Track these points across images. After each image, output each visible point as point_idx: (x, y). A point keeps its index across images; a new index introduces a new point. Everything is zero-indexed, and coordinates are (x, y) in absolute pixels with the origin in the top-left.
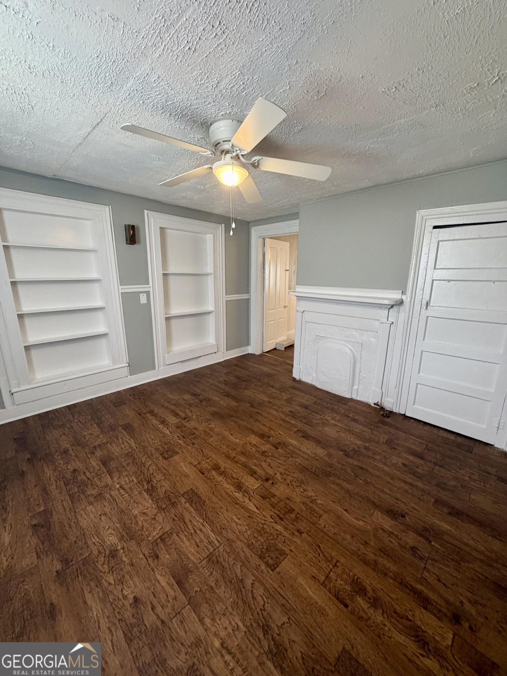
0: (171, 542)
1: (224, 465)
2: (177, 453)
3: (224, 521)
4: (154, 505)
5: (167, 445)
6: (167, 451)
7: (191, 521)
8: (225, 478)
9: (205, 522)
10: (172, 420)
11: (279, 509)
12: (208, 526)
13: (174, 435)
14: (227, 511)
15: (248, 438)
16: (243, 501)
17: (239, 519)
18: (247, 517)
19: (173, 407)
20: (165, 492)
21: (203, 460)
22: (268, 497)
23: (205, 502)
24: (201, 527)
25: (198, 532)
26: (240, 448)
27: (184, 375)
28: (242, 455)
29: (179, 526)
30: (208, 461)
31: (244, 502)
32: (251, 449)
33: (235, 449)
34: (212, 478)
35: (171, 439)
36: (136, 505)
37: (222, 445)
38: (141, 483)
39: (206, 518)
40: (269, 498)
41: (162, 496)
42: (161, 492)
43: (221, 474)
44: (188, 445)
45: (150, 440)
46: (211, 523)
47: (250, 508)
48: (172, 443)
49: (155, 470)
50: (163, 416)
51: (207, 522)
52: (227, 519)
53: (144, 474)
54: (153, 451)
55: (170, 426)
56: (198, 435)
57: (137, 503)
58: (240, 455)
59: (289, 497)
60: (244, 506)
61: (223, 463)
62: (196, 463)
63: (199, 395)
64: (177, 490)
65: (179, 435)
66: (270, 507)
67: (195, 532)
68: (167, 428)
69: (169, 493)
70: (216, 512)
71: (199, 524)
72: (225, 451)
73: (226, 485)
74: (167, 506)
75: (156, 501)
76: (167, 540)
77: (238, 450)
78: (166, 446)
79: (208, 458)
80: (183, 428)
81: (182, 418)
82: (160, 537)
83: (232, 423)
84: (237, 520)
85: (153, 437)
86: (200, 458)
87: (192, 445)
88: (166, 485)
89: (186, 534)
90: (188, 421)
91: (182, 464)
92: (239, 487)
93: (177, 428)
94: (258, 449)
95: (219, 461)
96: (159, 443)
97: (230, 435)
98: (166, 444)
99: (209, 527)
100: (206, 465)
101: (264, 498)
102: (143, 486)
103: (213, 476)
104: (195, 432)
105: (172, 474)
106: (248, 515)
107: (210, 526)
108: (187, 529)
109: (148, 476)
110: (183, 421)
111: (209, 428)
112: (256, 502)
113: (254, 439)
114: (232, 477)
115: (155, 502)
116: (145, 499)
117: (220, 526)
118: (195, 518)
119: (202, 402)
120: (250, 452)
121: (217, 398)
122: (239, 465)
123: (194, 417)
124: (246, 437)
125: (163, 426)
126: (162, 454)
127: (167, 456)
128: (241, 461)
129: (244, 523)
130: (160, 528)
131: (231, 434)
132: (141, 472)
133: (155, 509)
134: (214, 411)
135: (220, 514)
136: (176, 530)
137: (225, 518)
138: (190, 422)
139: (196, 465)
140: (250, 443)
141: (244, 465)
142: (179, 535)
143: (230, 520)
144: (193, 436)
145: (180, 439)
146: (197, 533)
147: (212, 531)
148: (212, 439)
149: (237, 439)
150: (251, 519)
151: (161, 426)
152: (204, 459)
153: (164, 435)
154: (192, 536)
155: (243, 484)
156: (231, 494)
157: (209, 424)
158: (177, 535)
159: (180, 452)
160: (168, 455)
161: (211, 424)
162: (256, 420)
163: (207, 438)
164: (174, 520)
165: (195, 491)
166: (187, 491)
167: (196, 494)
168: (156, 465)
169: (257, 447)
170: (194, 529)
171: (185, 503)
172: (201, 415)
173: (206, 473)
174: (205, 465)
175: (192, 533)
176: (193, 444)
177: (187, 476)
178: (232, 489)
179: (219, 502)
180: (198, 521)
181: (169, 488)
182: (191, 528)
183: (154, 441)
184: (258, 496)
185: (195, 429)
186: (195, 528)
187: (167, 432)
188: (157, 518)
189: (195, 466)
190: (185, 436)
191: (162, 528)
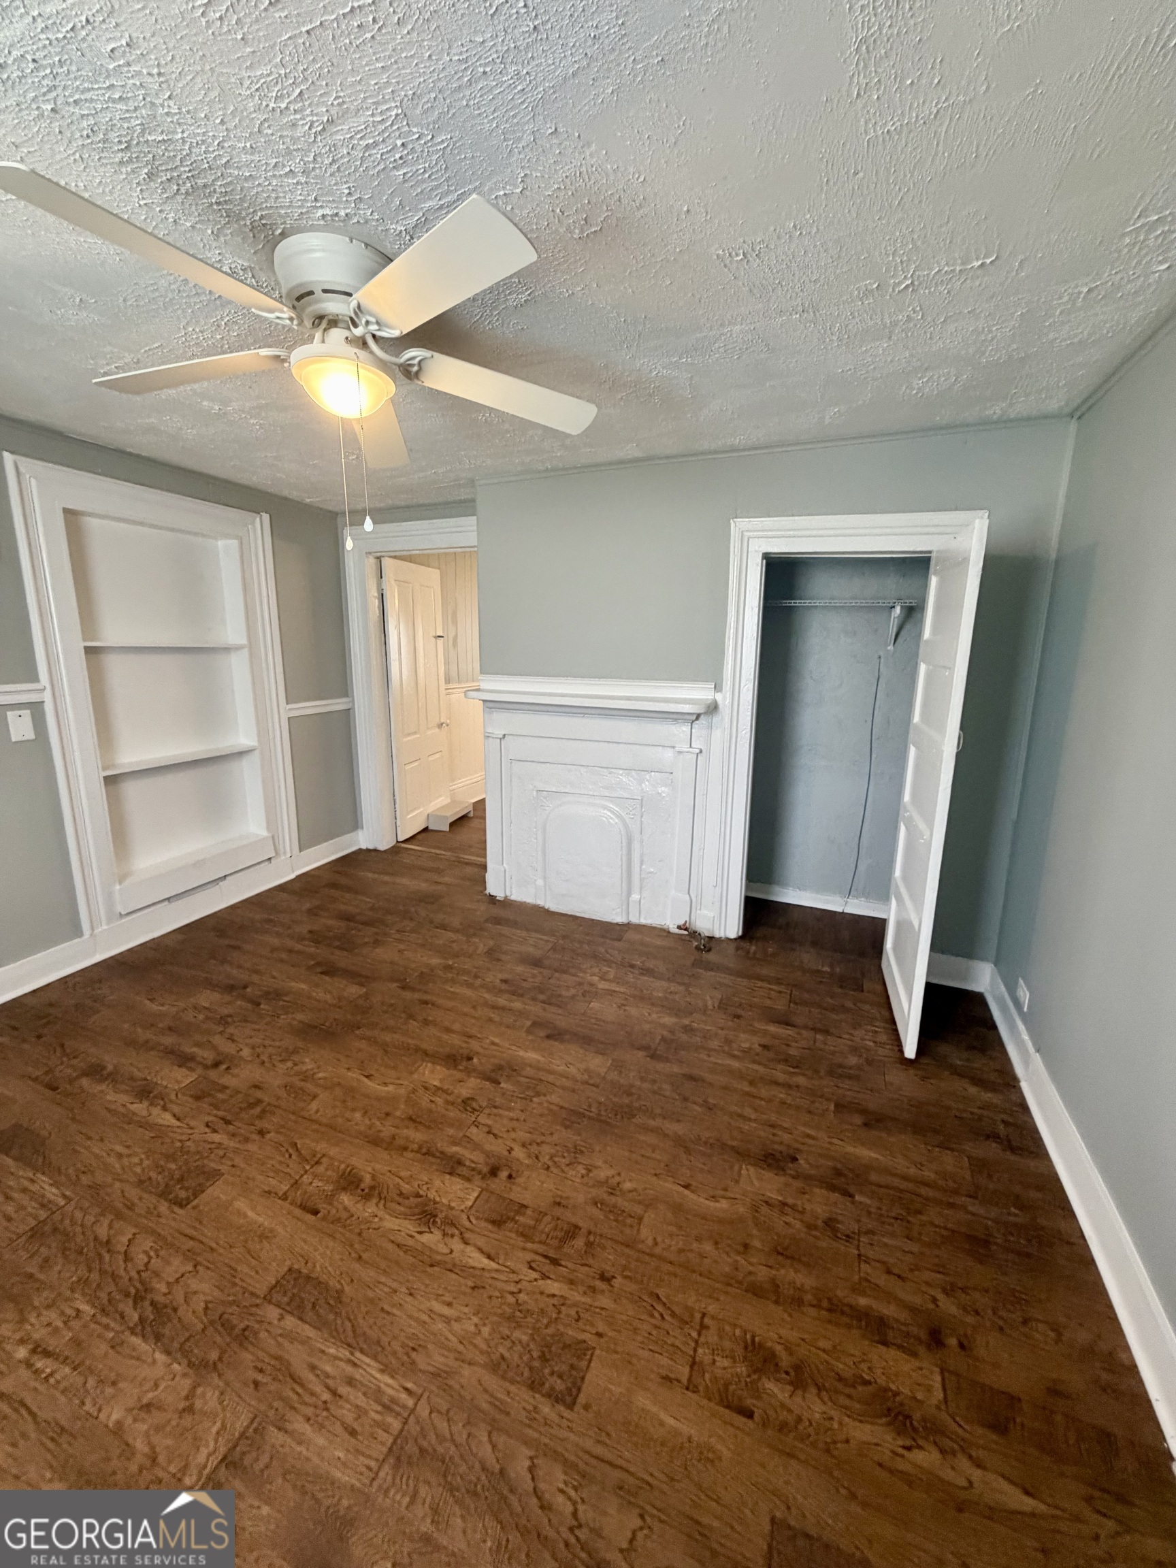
0: (265, 1459)
1: (370, 1169)
2: (215, 1175)
3: (410, 1326)
4: (176, 1366)
5: (175, 1160)
6: (181, 1180)
7: (313, 1368)
8: (381, 1205)
9: (358, 1354)
10: (176, 1078)
11: (544, 1237)
12: (367, 1360)
13: (192, 1123)
14: (411, 1294)
15: (416, 1076)
16: (448, 1251)
17: (449, 1304)
18: (469, 1291)
19: (168, 1040)
20: (206, 1308)
21: (306, 1172)
22: (508, 1218)
23: (342, 1291)
24: (349, 1369)
25: (343, 1390)
26: (402, 1106)
27: (180, 937)
28: (412, 1125)
29: (282, 1399)
30: (320, 1169)
31: (452, 1252)
32: (431, 1101)
33: (387, 1114)
34: (344, 1215)
35: (184, 1138)
36: (109, 1391)
37: (348, 1114)
38: (111, 1308)
39: (356, 1341)
40: (513, 1219)
41: (200, 1327)
42: (192, 1314)
43: (366, 1197)
44: (247, 1140)
45: (112, 1160)
46: (375, 1349)
47: (472, 1263)
48: (193, 1149)
49: (152, 1254)
50: (137, 1074)
51: (362, 1351)
52: (417, 1320)
53: (114, 1276)
54: (133, 1193)
55: (173, 1097)
56: (269, 1104)
57: (114, 1383)
58: (407, 1128)
59: (558, 1200)
60: (454, 1265)
61: (368, 1164)
62: (285, 1188)
63: (245, 987)
64: (245, 1290)
65: (211, 1118)
66: (520, 1242)
67: (334, 1393)
68: (165, 1109)
69: (221, 1309)
70: (382, 1309)
71: (342, 1364)
72: (362, 1128)
73: (390, 1223)
74: (223, 1352)
75: (181, 1351)
76: (247, 1461)
77: (398, 1113)
78: (173, 1166)
79: (318, 1163)
80: (220, 1096)
81: (206, 1067)
82: (225, 1458)
83: (363, 1045)
84: (446, 1311)
85: (119, 1148)
86: (294, 1168)
87: (255, 1137)
88: (204, 1287)
89: (309, 1411)
90: (228, 1068)
91: (241, 1204)
92: (427, 1215)
93: (197, 1098)
94: (449, 1098)
95: (354, 1161)
96: (146, 1163)
97: (366, 1080)
98: (170, 1157)
99: (372, 1363)
100: (316, 1183)
101: (498, 1223)
102: (123, 1317)
103: (346, 1209)
104: (259, 1094)
105: (214, 1245)
106: (470, 1284)
107: (375, 1358)
108: (307, 1398)
109: (130, 1279)
110: (213, 1074)
111: (298, 1074)
112: (481, 1242)
113: (433, 1074)
114: (401, 1194)
115: (179, 1355)
116: (138, 1359)
117: (403, 1346)
118: (323, 1352)
119: (259, 1004)
120: (430, 1111)
121: (303, 986)
122: (411, 1155)
123: (246, 1052)
124: (411, 1073)
125: (146, 1103)
126: (164, 1194)
127: (183, 1194)
128: (413, 1142)
129: (466, 1310)
130: (214, 1430)
131: (367, 1077)
132: (102, 1272)
133: (185, 1375)
134: (301, 1022)
135: (395, 1311)
136: (271, 1413)
137: (410, 1317)
138: (235, 1071)
139: (285, 1193)
140: (426, 1088)
141: (424, 1150)
142: (289, 1427)
143: (425, 1318)
144: (258, 1110)
145: (215, 1131)
146: (340, 1397)
147: (382, 1371)
148: (314, 1106)
149: (385, 1084)
150: (482, 1291)
151: (140, 1108)
152: (308, 1167)
153: (160, 1132)
154: (327, 1409)
155: (435, 1202)
156: (410, 1242)
157: (296, 1065)
158: (280, 1429)
159: (224, 1168)
160: (187, 1189)
161: (303, 1063)
162: (426, 1022)
163: (301, 1104)
164: (256, 1384)
165: (305, 1271)
166: (278, 1282)
167: (308, 1278)
168: (154, 1232)
169: (445, 1091)
170: (328, 1387)
171: (281, 1318)
172: (267, 1042)
173: (323, 1208)
174: (316, 1185)
175: (325, 1402)
176: (262, 1133)
177: (265, 1236)
178: (410, 1227)
179: (383, 1279)
180: (336, 1358)
181: (216, 1293)
182: (318, 1389)
183: (125, 1161)
184: (483, 1224)
185: (256, 1087)
186: (330, 1382)
187: (167, 1119)
188: (198, 1404)
189: (284, 1198)
190: (229, 1118)
191: (224, 1427)
